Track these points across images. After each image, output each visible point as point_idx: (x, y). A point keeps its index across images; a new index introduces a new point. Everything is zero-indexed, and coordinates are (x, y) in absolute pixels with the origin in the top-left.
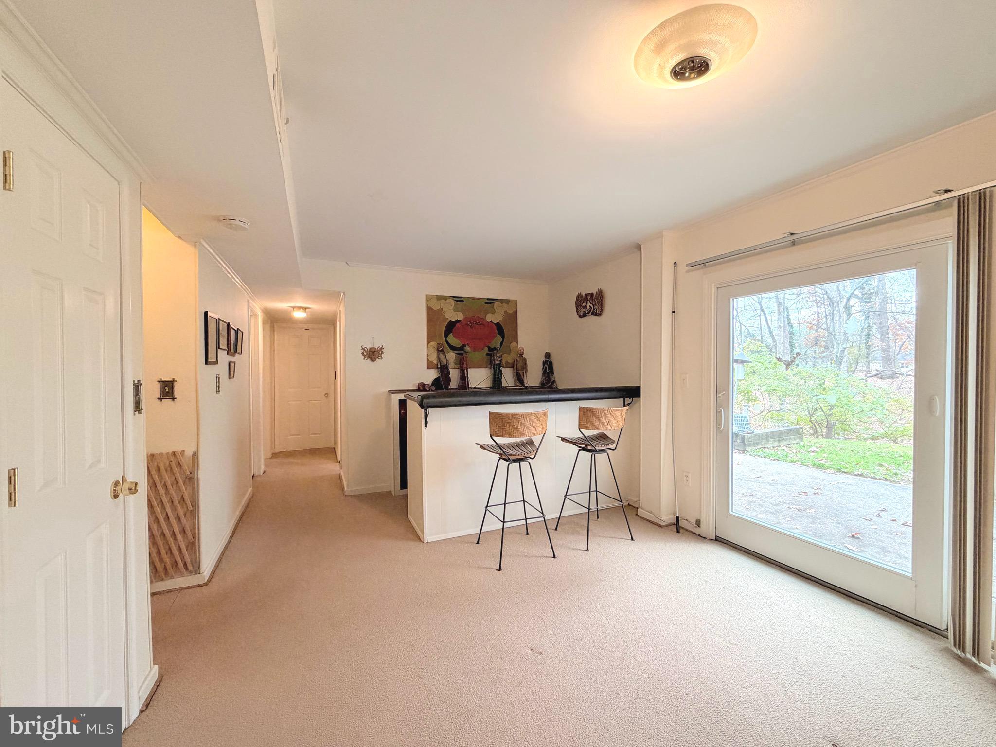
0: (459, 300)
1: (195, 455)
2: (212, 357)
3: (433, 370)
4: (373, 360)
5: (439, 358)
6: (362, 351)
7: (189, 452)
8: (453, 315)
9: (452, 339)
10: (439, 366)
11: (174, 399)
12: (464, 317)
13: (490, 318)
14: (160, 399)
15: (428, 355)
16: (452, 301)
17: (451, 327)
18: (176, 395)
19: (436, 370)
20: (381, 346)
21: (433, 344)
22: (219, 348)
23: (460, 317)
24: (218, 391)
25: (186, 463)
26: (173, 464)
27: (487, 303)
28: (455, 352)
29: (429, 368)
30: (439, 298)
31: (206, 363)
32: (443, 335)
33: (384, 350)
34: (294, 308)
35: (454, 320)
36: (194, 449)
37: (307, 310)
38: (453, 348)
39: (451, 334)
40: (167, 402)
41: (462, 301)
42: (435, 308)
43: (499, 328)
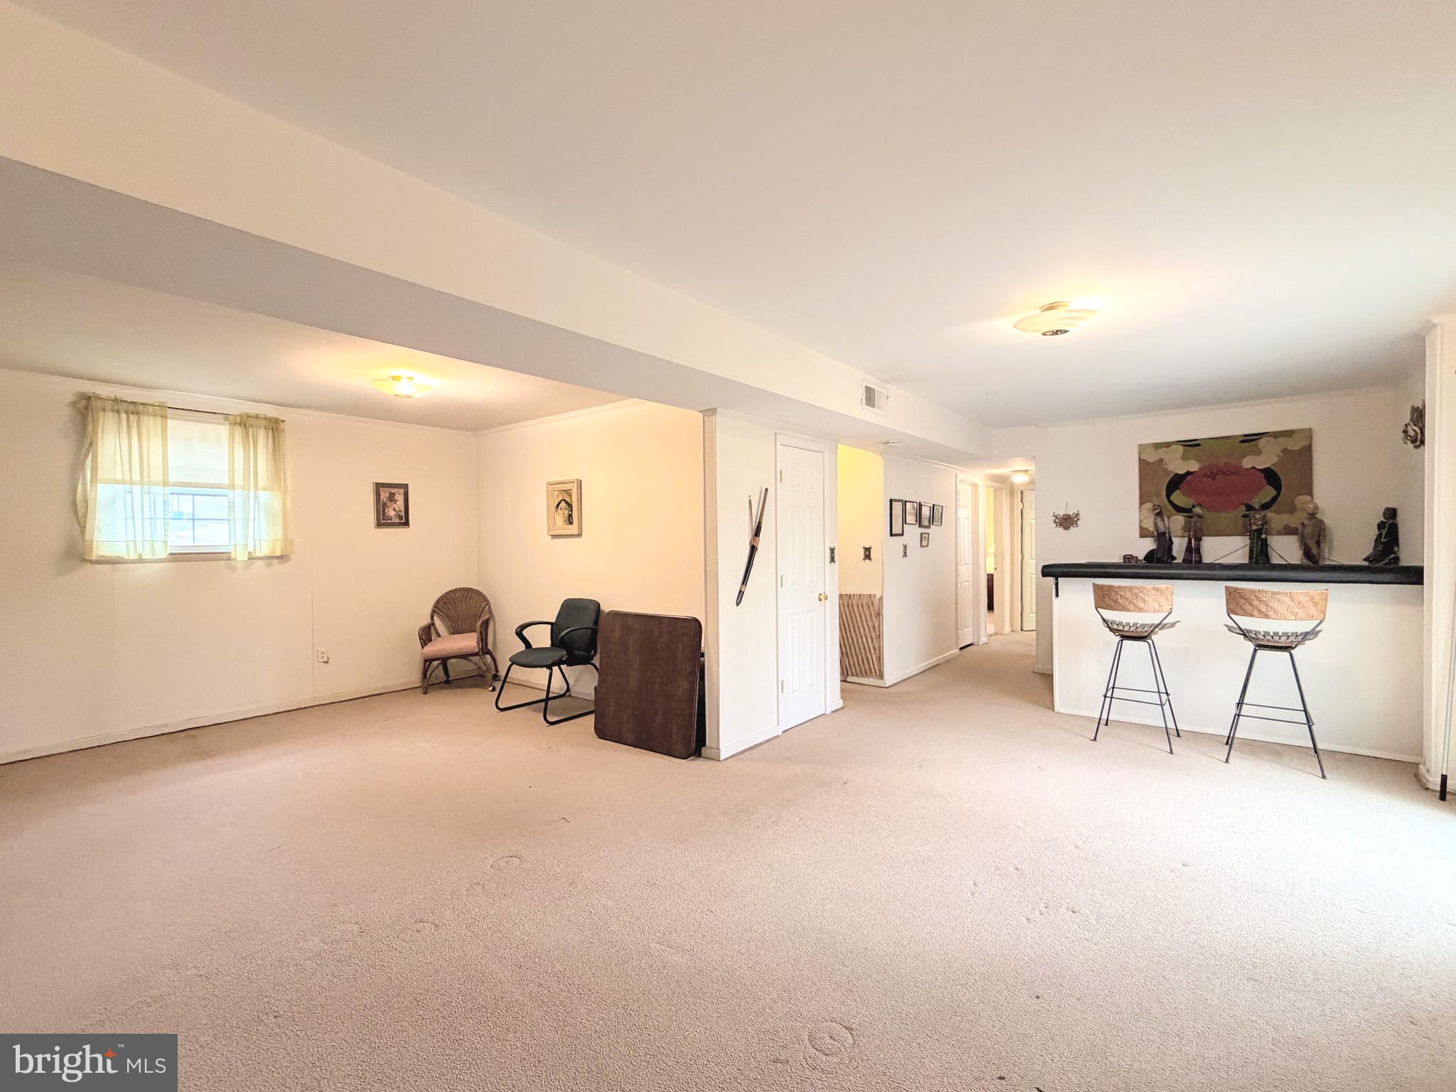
0: (1191, 444)
1: (881, 598)
2: (897, 530)
3: (1150, 538)
4: (1066, 528)
5: (1156, 524)
6: (1054, 518)
7: (878, 596)
8: (1178, 466)
9: (1178, 497)
10: (1156, 534)
11: (870, 559)
12: (1201, 466)
13: (1247, 463)
14: (864, 559)
15: (1141, 521)
16: (1181, 449)
17: (1176, 482)
18: (872, 557)
19: (1152, 539)
20: (1077, 512)
21: (1149, 505)
22: (906, 523)
23: (1194, 466)
24: (905, 555)
25: (876, 600)
26: (870, 603)
27: (1243, 441)
28: (1184, 514)
29: (1142, 536)
30: (1158, 446)
31: (891, 535)
32: (1164, 493)
33: (1080, 517)
34: (1013, 471)
35: (1182, 472)
36: (881, 594)
37: (1029, 472)
38: (1179, 509)
39: (1178, 491)
40: (867, 561)
41: (1198, 445)
42: (1150, 460)
43: (1271, 476)
